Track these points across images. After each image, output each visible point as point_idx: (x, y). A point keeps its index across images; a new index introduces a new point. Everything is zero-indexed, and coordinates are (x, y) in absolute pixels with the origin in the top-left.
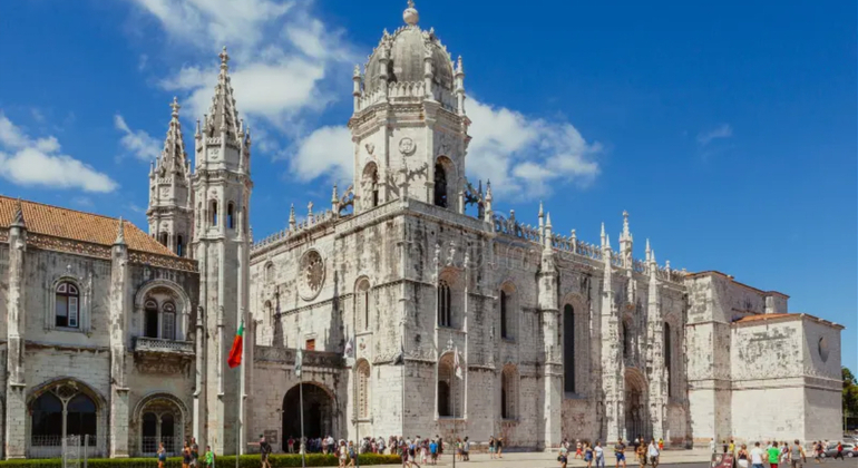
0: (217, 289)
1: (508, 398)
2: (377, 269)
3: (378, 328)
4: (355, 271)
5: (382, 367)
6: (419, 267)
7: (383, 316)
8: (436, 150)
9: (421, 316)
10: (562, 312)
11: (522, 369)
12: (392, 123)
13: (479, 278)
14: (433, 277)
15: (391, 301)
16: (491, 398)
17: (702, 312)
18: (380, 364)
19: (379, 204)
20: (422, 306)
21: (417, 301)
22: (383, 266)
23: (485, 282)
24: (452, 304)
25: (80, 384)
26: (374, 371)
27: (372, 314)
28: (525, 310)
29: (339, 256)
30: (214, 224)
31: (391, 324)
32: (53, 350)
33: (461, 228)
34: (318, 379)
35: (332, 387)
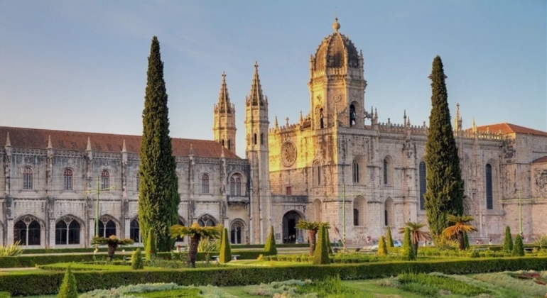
0: (258, 172)
1: (389, 214)
2: (324, 157)
3: (325, 185)
4: (313, 157)
5: (328, 204)
6: (344, 157)
7: (327, 180)
8: (350, 99)
9: (345, 180)
10: (418, 168)
11: (396, 200)
12: (330, 87)
13: (372, 158)
14: (350, 160)
15: (331, 173)
16: (379, 216)
17: (511, 157)
18: (327, 202)
19: (325, 127)
20: (346, 175)
21: (343, 173)
22: (327, 157)
23: (374, 160)
24: (359, 171)
25: (210, 216)
26: (324, 205)
27: (322, 178)
28: (396, 169)
29: (304, 148)
30: (256, 143)
31: (331, 184)
32: (202, 203)
33: (363, 135)
34: (297, 209)
35: (302, 212)
